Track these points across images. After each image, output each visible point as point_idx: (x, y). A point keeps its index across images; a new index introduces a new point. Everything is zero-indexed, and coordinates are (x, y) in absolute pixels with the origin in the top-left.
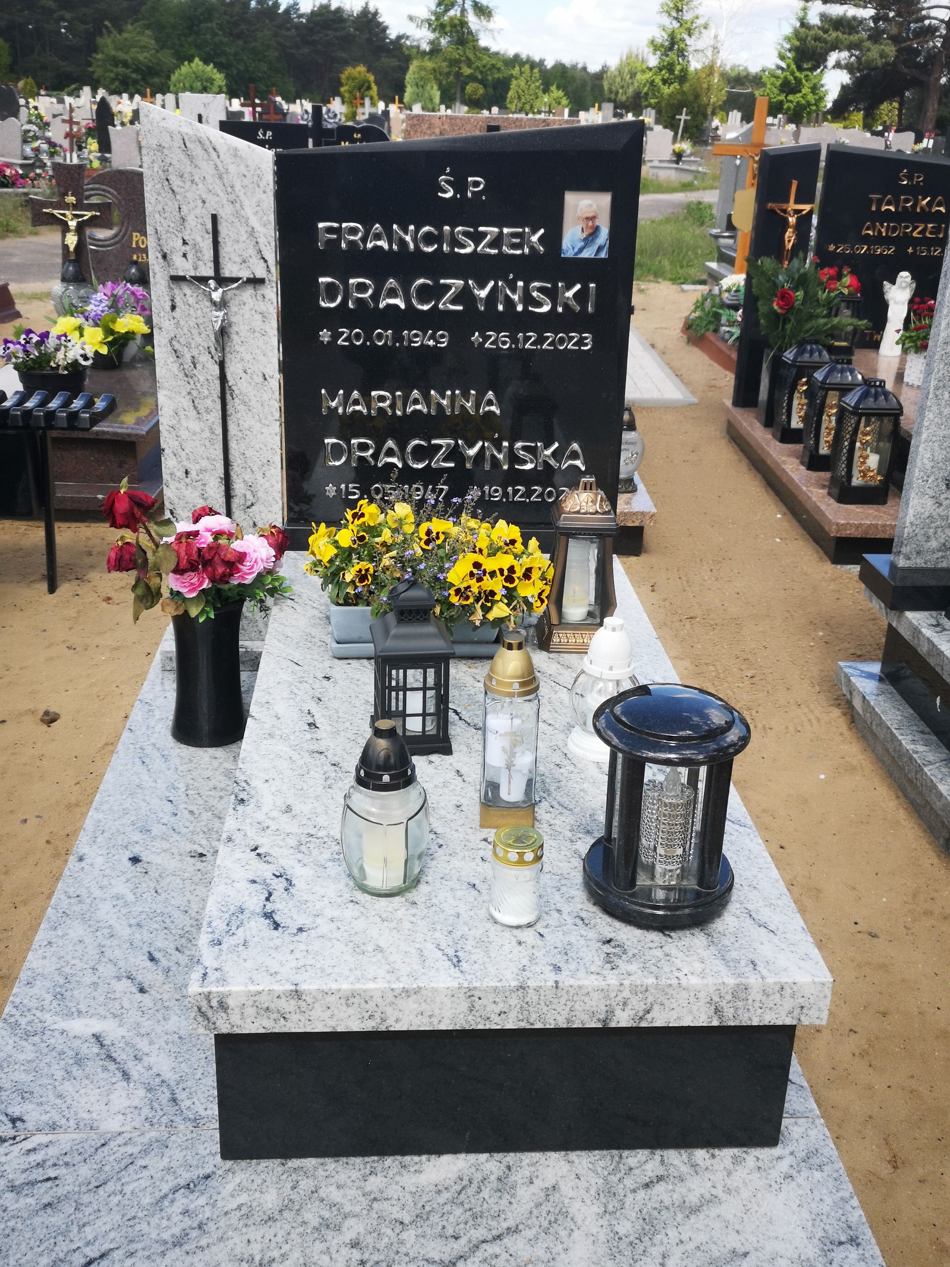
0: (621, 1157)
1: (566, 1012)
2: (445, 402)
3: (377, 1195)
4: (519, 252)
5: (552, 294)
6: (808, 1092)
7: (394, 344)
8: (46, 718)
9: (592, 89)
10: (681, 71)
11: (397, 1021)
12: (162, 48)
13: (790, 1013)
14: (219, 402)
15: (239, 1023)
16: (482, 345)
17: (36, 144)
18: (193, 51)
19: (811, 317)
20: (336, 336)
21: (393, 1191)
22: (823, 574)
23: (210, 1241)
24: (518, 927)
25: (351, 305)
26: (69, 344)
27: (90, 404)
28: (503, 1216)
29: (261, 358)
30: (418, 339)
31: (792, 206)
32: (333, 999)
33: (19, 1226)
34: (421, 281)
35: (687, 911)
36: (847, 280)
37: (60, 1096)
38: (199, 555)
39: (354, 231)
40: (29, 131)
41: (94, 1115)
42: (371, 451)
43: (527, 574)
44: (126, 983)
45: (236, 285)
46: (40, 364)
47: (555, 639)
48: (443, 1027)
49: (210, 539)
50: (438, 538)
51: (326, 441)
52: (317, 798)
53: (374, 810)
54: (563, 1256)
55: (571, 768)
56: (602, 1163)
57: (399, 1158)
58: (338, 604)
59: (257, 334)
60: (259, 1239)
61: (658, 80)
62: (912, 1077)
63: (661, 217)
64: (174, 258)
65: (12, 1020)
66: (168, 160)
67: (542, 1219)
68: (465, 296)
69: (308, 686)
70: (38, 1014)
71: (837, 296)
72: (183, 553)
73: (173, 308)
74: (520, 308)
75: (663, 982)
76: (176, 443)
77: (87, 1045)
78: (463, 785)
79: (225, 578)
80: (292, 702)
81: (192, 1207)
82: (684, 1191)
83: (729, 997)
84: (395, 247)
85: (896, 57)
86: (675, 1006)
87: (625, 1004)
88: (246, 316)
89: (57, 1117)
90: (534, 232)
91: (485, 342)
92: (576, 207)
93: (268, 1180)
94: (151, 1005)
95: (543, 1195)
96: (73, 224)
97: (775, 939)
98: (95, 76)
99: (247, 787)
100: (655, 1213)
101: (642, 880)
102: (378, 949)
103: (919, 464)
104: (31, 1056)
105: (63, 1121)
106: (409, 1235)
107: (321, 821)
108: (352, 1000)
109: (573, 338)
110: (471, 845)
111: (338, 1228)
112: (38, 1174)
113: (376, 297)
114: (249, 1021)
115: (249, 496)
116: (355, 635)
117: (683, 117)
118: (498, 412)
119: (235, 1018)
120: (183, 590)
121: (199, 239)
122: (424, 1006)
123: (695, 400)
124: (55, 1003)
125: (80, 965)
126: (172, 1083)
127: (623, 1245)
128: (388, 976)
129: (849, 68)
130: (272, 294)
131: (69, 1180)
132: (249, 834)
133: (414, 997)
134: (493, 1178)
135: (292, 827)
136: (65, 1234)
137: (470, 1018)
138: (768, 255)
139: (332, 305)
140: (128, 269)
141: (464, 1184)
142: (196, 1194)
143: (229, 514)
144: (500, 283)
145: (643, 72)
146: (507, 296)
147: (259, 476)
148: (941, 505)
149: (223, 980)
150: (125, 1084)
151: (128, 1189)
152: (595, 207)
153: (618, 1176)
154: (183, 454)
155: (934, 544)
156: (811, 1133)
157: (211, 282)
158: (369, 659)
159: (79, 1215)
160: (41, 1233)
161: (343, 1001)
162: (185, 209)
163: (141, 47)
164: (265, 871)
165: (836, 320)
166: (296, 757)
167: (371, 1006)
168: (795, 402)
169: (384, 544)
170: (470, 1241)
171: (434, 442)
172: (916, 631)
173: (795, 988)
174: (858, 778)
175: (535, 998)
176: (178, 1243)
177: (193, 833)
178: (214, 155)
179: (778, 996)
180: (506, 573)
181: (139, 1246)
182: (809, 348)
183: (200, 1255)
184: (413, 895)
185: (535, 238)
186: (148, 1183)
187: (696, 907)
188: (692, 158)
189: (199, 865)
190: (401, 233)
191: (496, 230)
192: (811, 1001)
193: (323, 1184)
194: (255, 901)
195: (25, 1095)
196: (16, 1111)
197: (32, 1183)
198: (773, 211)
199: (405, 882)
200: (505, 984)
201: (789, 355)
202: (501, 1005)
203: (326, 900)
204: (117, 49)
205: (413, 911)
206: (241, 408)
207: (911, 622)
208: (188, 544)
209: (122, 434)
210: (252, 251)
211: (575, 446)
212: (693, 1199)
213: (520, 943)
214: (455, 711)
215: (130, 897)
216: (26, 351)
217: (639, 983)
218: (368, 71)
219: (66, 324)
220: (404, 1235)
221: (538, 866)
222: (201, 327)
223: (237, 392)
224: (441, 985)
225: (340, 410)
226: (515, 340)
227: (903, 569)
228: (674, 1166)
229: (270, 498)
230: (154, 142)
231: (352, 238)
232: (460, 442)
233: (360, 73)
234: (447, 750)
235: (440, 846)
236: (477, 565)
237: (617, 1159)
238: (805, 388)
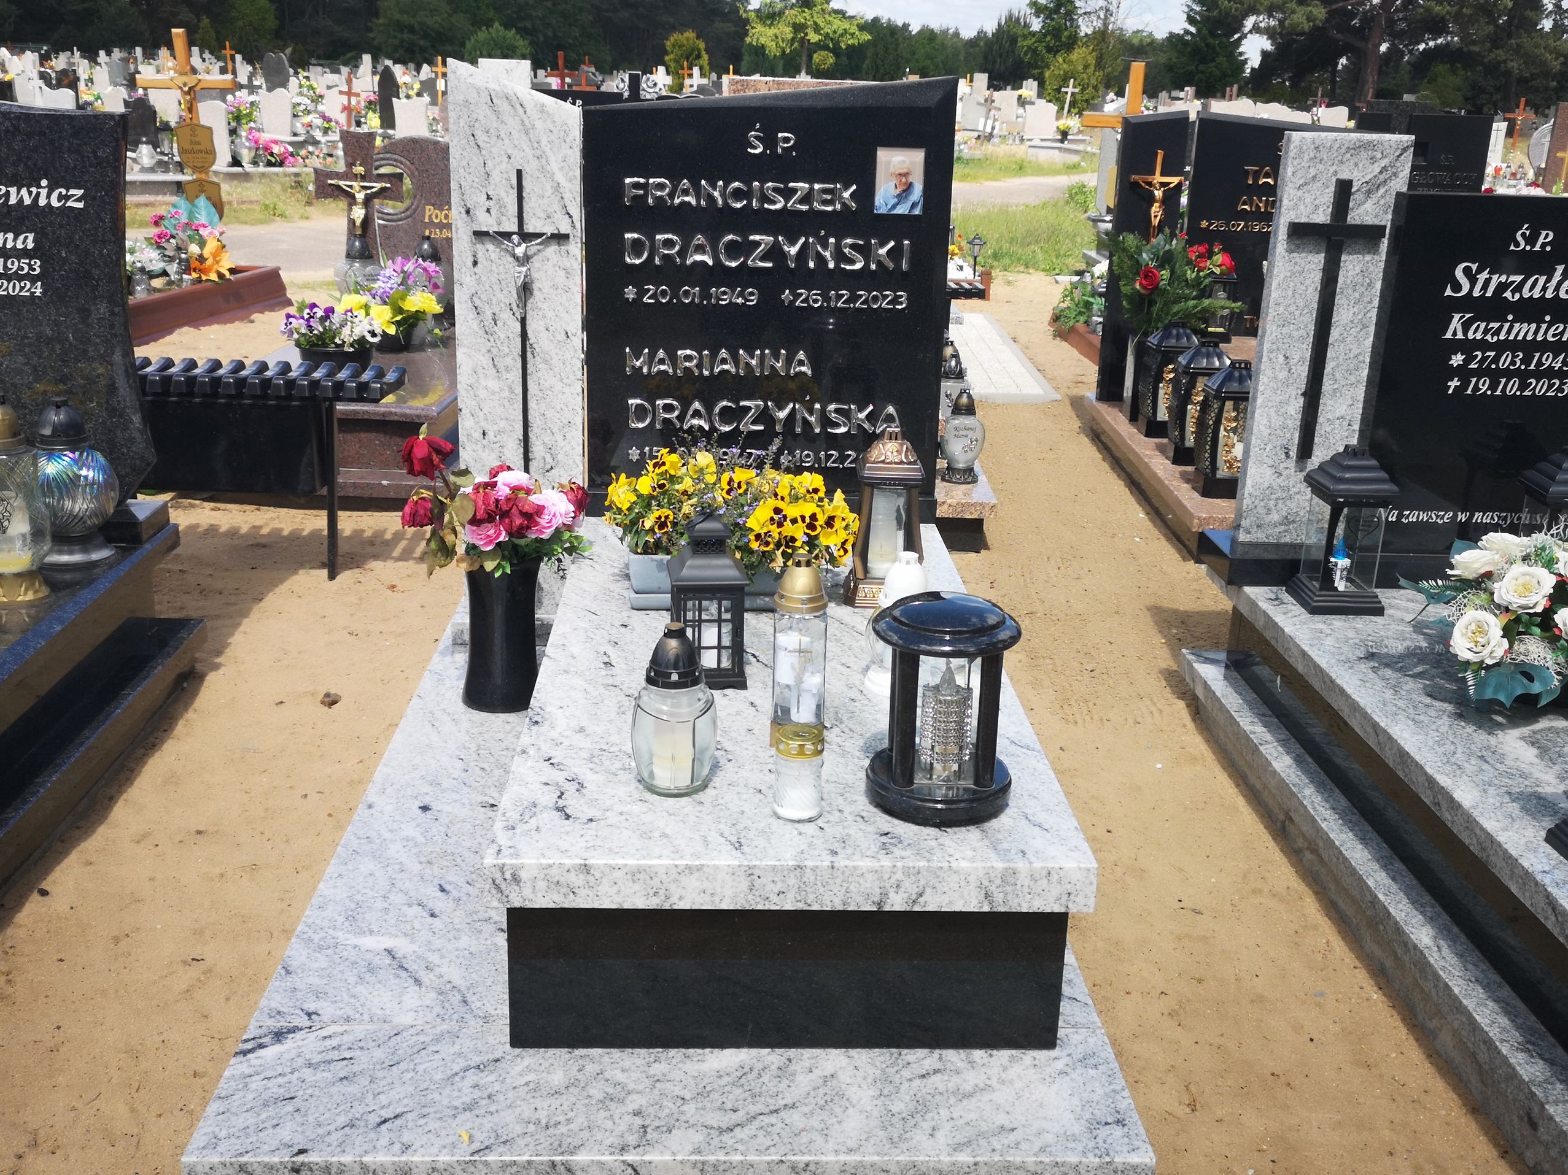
0: (900, 1054)
1: (841, 894)
2: (754, 362)
3: (660, 1077)
4: (830, 208)
5: (865, 251)
6: (1092, 1009)
7: (702, 302)
8: (327, 700)
9: (966, 59)
10: (1069, 37)
11: (681, 898)
12: (455, 11)
13: (1059, 899)
14: (519, 360)
15: (531, 896)
16: (792, 302)
17: (307, 119)
18: (491, 14)
19: (1178, 299)
20: (642, 293)
21: (676, 1075)
22: (1184, 574)
23: (499, 1108)
24: (799, 821)
25: (657, 261)
26: (355, 320)
27: (380, 374)
28: (781, 1096)
29: (564, 315)
30: (726, 297)
31: (1158, 178)
32: (618, 874)
33: (317, 1093)
34: (730, 237)
35: (962, 805)
36: (1219, 258)
37: (354, 996)
38: (497, 506)
39: (661, 186)
40: (299, 104)
41: (388, 1012)
42: (676, 413)
43: (830, 522)
44: (416, 909)
45: (540, 240)
46: (323, 340)
47: (861, 594)
48: (724, 906)
49: (507, 491)
50: (739, 486)
51: (630, 402)
52: (610, 721)
53: (665, 708)
54: (837, 1126)
55: (866, 702)
56: (881, 1059)
57: (683, 1050)
58: (637, 553)
59: (560, 291)
60: (546, 1107)
61: (1041, 48)
62: (1222, 1035)
63: (1037, 203)
64: (477, 213)
65: (305, 936)
66: (475, 116)
67: (818, 1099)
68: (775, 253)
69: (605, 632)
70: (331, 932)
71: (1208, 275)
72: (481, 503)
73: (475, 263)
74: (831, 265)
75: (935, 864)
76: (474, 403)
77: (379, 957)
78: (755, 713)
79: (520, 532)
80: (588, 645)
81: (482, 1082)
82: (959, 1081)
83: (998, 882)
84: (703, 203)
85: (1327, 20)
86: (946, 889)
87: (898, 886)
88: (549, 273)
89: (351, 1013)
90: (846, 188)
91: (795, 300)
92: (888, 163)
93: (555, 1064)
94: (442, 927)
95: (821, 1081)
96: (360, 196)
97: (1048, 835)
98: (376, 43)
99: (541, 712)
100: (929, 1097)
101: (920, 780)
102: (664, 835)
103: (1255, 431)
104: (324, 965)
105: (357, 1016)
106: (690, 1109)
107: (615, 739)
108: (638, 876)
109: (887, 296)
110: (760, 760)
111: (622, 1101)
112: (335, 1055)
113: (682, 253)
114: (540, 895)
115: (549, 459)
116: (654, 585)
117: (1070, 90)
118: (809, 373)
119: (527, 892)
120: (479, 543)
121: (503, 194)
122: (706, 884)
123: (1058, 397)
124: (347, 924)
125: (371, 894)
126: (463, 989)
127: (894, 1120)
128: (672, 855)
129: (1270, 33)
130: (576, 249)
131: (363, 1060)
132: (543, 747)
133: (697, 874)
134: (773, 1067)
135: (586, 744)
136: (361, 1100)
137: (750, 897)
138: (1132, 231)
139: (638, 262)
140: (420, 245)
141: (744, 1072)
142: (486, 1073)
143: (527, 470)
144: (811, 240)
145: (1025, 37)
146: (818, 253)
147: (559, 438)
148: (1281, 475)
149: (517, 855)
150: (417, 988)
151: (420, 1068)
152: (908, 162)
153: (896, 1069)
154: (481, 414)
155: (1275, 517)
156: (1090, 1040)
157: (514, 237)
158: (667, 610)
159: (374, 1086)
160: (338, 1099)
161: (629, 876)
162: (489, 163)
163: (431, 11)
164: (559, 777)
165: (1206, 302)
166: (590, 688)
167: (655, 882)
168: (1161, 392)
169: (685, 493)
170: (748, 1114)
171: (742, 403)
172: (1254, 604)
173: (1062, 874)
174: (1198, 768)
175: (812, 878)
176: (468, 1108)
177: (484, 786)
178: (521, 111)
179: (1045, 881)
180: (808, 520)
181: (431, 1110)
182: (1174, 332)
183: (489, 1117)
184: (701, 796)
185: (846, 195)
186: (440, 1064)
187: (971, 801)
188: (1080, 137)
189: (490, 814)
190: (710, 189)
191: (807, 186)
192: (1078, 887)
193: (608, 1069)
194: (548, 798)
195: (318, 995)
196: (311, 1007)
197: (329, 1062)
198: (1136, 184)
199: (692, 782)
200: (782, 863)
201: (1153, 340)
202: (780, 885)
203: (616, 799)
204: (402, 12)
205: (700, 808)
206: (542, 366)
207: (1249, 597)
208: (486, 494)
209: (411, 416)
210: (557, 207)
211: (891, 409)
212: (967, 1087)
213: (800, 834)
214: (753, 655)
215: (421, 839)
216: (309, 327)
217: (911, 864)
218: (698, 38)
219: (352, 300)
220: (685, 1108)
221: (817, 760)
222: (503, 283)
223: (538, 350)
224: (723, 863)
225: (645, 370)
226: (827, 299)
227: (1243, 544)
228: (952, 1063)
229: (571, 462)
230: (461, 98)
231: (659, 193)
232: (770, 404)
233: (688, 39)
234: (742, 685)
235: (730, 761)
236: (777, 511)
237: (896, 1055)
238: (1172, 375)
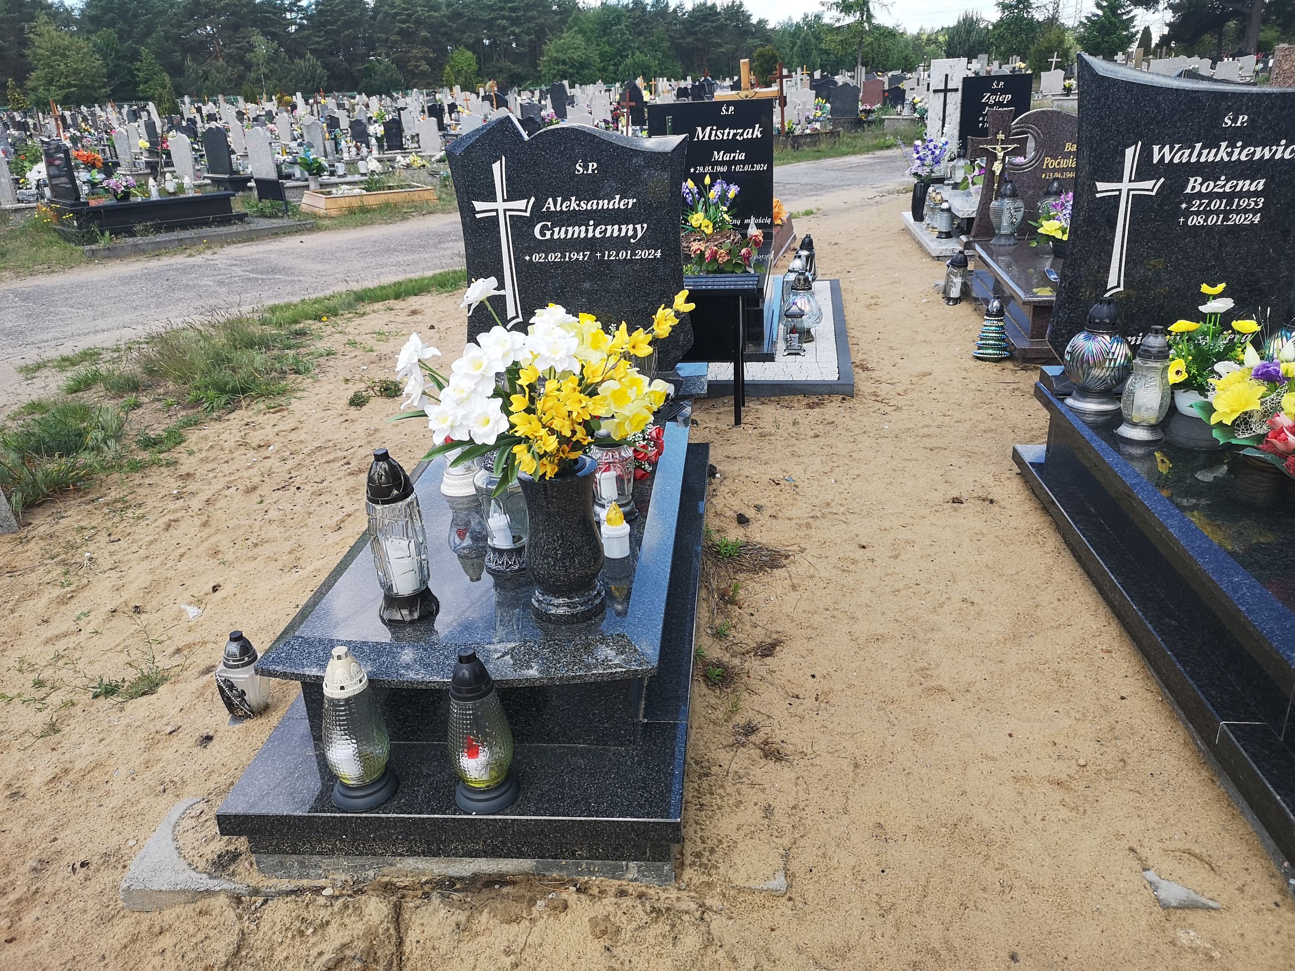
117: (1055, 60)
204: (557, 52)
